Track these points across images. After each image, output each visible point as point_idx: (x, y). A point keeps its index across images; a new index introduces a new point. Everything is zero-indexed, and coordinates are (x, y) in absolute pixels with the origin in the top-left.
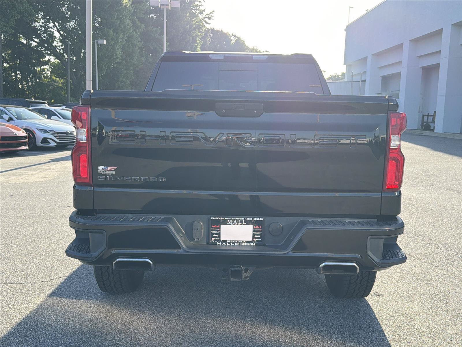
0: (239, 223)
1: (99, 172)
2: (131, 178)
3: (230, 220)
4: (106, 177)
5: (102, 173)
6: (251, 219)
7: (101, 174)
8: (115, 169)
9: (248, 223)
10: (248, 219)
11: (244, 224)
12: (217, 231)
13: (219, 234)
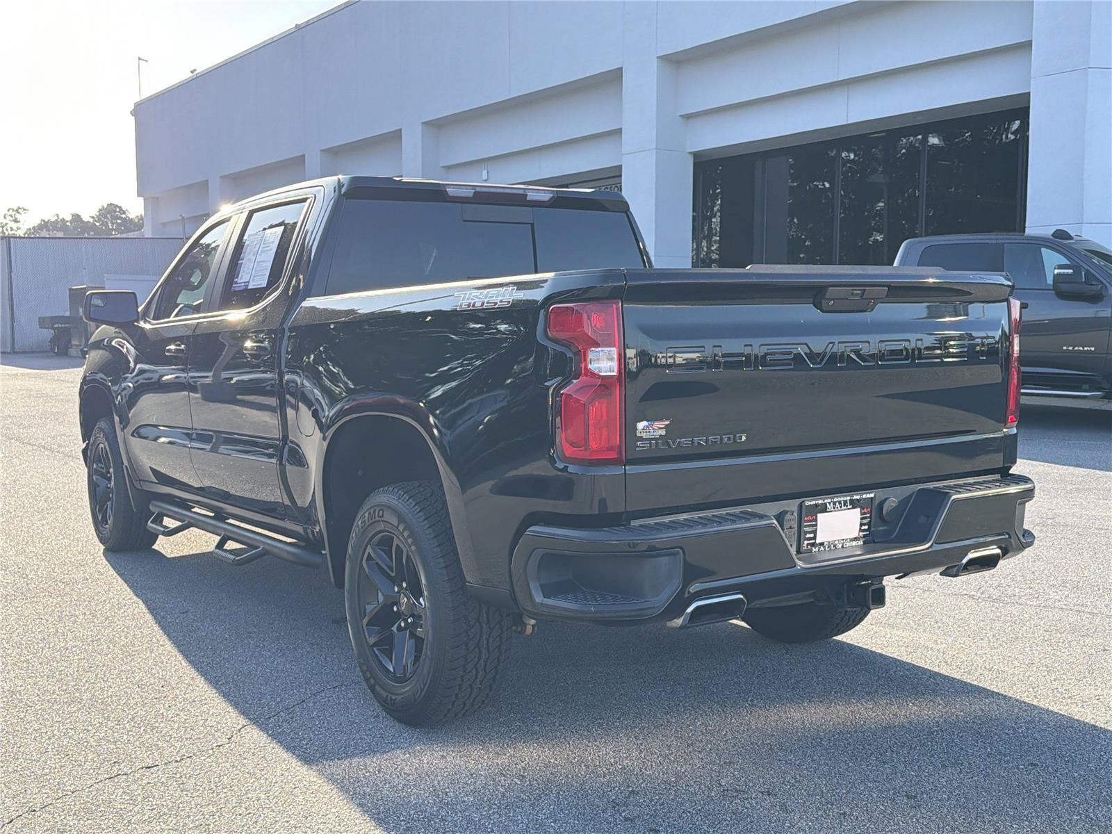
0: (843, 508)
1: (638, 434)
2: (693, 441)
3: (830, 503)
4: (650, 443)
5: (644, 435)
6: (858, 497)
7: (641, 439)
8: (667, 425)
9: (854, 504)
10: (855, 497)
11: (849, 507)
12: (813, 526)
13: (815, 532)
